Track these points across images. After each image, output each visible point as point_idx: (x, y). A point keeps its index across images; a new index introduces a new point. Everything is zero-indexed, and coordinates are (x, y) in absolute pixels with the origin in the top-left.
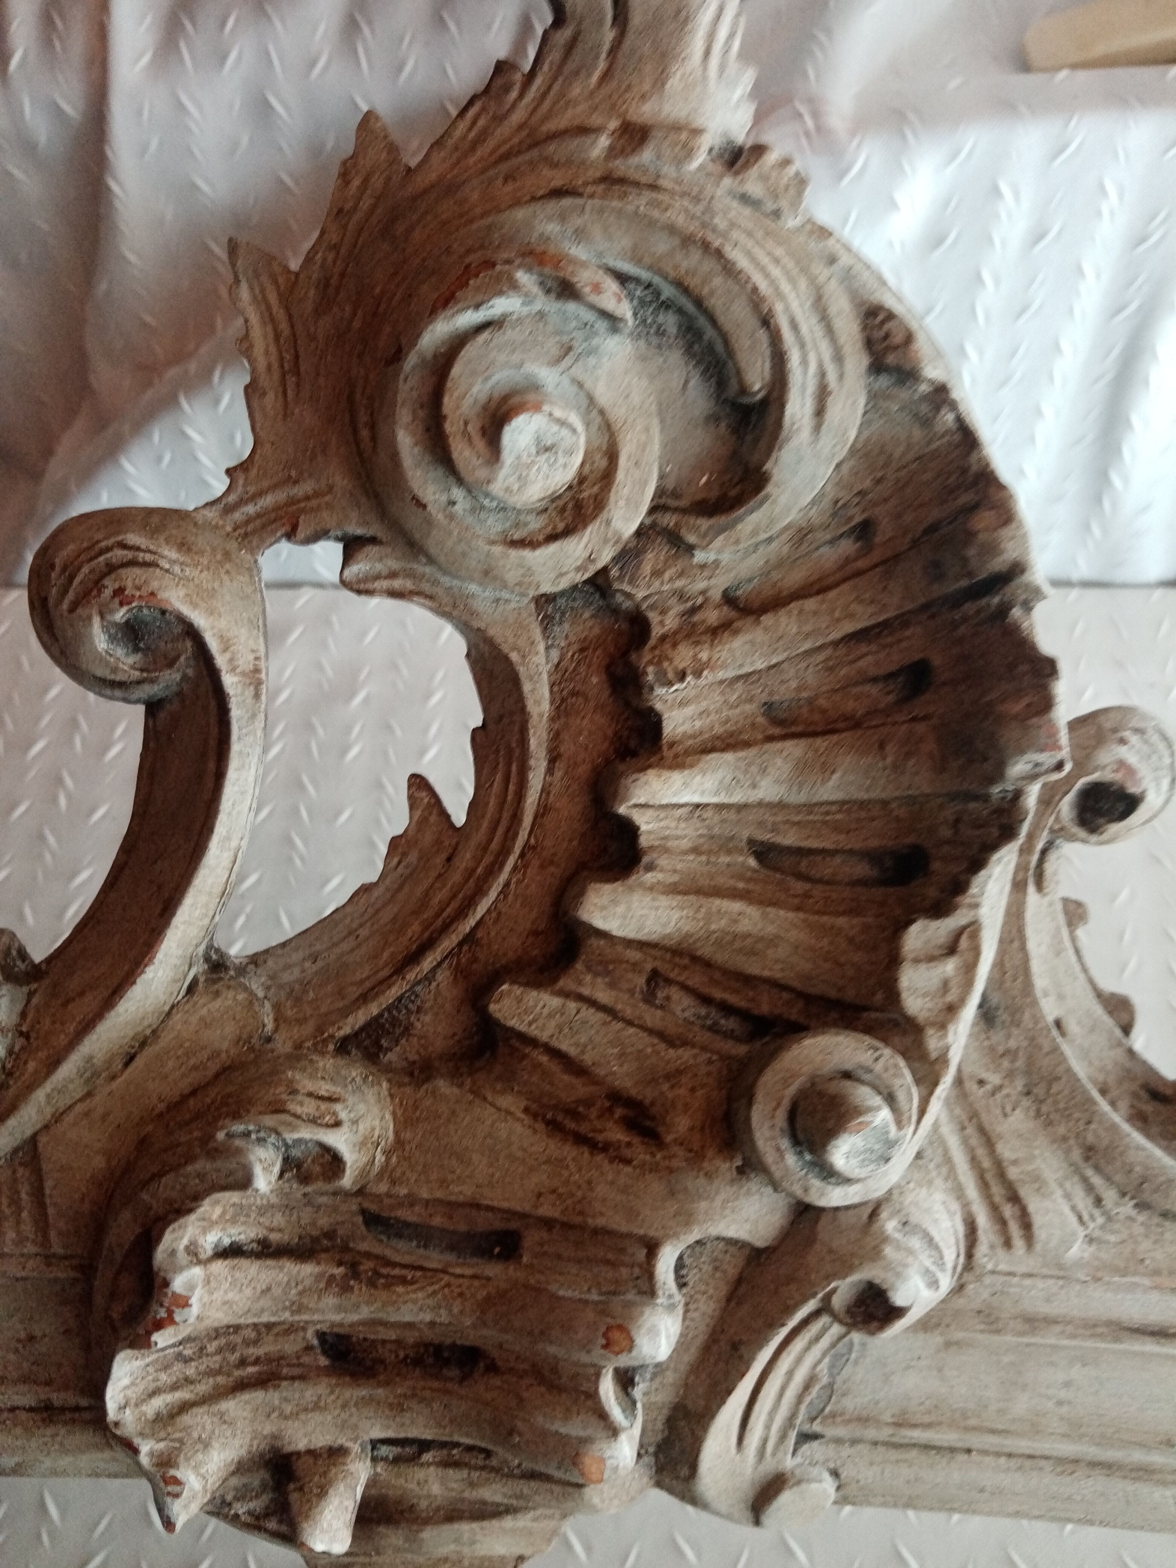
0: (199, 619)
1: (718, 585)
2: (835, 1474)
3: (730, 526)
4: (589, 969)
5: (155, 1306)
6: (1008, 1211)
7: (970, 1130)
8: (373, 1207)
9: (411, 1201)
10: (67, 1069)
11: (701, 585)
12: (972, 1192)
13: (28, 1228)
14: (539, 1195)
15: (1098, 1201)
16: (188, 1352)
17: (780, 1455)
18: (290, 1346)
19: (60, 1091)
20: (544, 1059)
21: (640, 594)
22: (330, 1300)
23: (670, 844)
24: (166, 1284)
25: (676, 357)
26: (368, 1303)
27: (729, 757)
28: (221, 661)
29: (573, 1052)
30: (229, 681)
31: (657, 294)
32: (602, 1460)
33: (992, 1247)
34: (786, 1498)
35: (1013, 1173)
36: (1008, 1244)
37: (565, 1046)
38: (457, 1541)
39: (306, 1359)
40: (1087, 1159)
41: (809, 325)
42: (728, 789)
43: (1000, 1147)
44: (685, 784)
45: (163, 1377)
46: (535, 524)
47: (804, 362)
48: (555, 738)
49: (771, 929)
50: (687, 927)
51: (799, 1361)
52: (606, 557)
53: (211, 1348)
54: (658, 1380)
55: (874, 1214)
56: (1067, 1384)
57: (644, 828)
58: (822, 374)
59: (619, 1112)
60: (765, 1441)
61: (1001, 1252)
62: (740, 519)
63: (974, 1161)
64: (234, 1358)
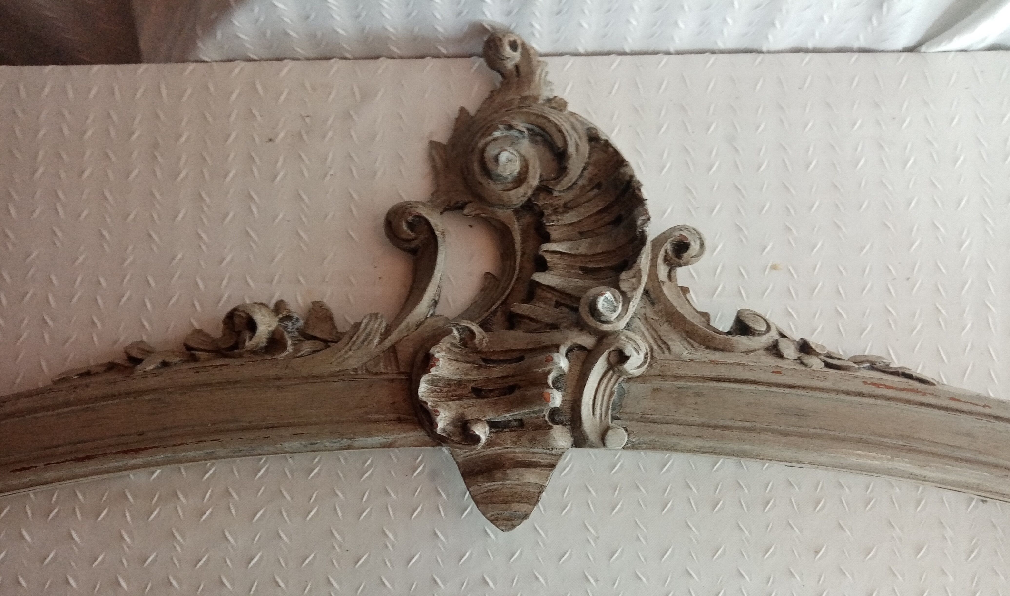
0: (429, 218)
1: (562, 202)
2: (626, 430)
3: (560, 182)
4: (538, 300)
5: (431, 362)
6: (663, 346)
7: (651, 330)
8: (484, 356)
9: (494, 353)
10: (403, 325)
11: (557, 203)
12: (652, 341)
13: (394, 367)
14: (528, 344)
15: (693, 346)
16: (438, 390)
17: (607, 419)
18: (464, 392)
19: (401, 331)
20: (527, 321)
21: (540, 204)
22: (475, 372)
23: (556, 266)
24: (433, 355)
25: (541, 147)
26: (485, 373)
27: (570, 242)
28: (435, 228)
29: (535, 317)
30: (437, 233)
31: (534, 132)
32: (549, 394)
33: (658, 353)
34: (610, 432)
35: (664, 338)
36: (663, 353)
37: (532, 316)
38: (518, 474)
39: (469, 395)
40: (687, 336)
41: (571, 131)
42: (570, 249)
43: (659, 333)
44: (557, 246)
45: (432, 394)
46: (510, 186)
47: (571, 139)
48: (523, 248)
49: (586, 285)
50: (563, 284)
51: (606, 386)
52: (529, 193)
53: (445, 390)
54: (566, 391)
55: (618, 335)
56: (696, 403)
57: (548, 260)
58: (576, 142)
59: (548, 327)
60: (601, 414)
61: (662, 355)
62: (562, 180)
63: (652, 337)
64: (450, 394)
